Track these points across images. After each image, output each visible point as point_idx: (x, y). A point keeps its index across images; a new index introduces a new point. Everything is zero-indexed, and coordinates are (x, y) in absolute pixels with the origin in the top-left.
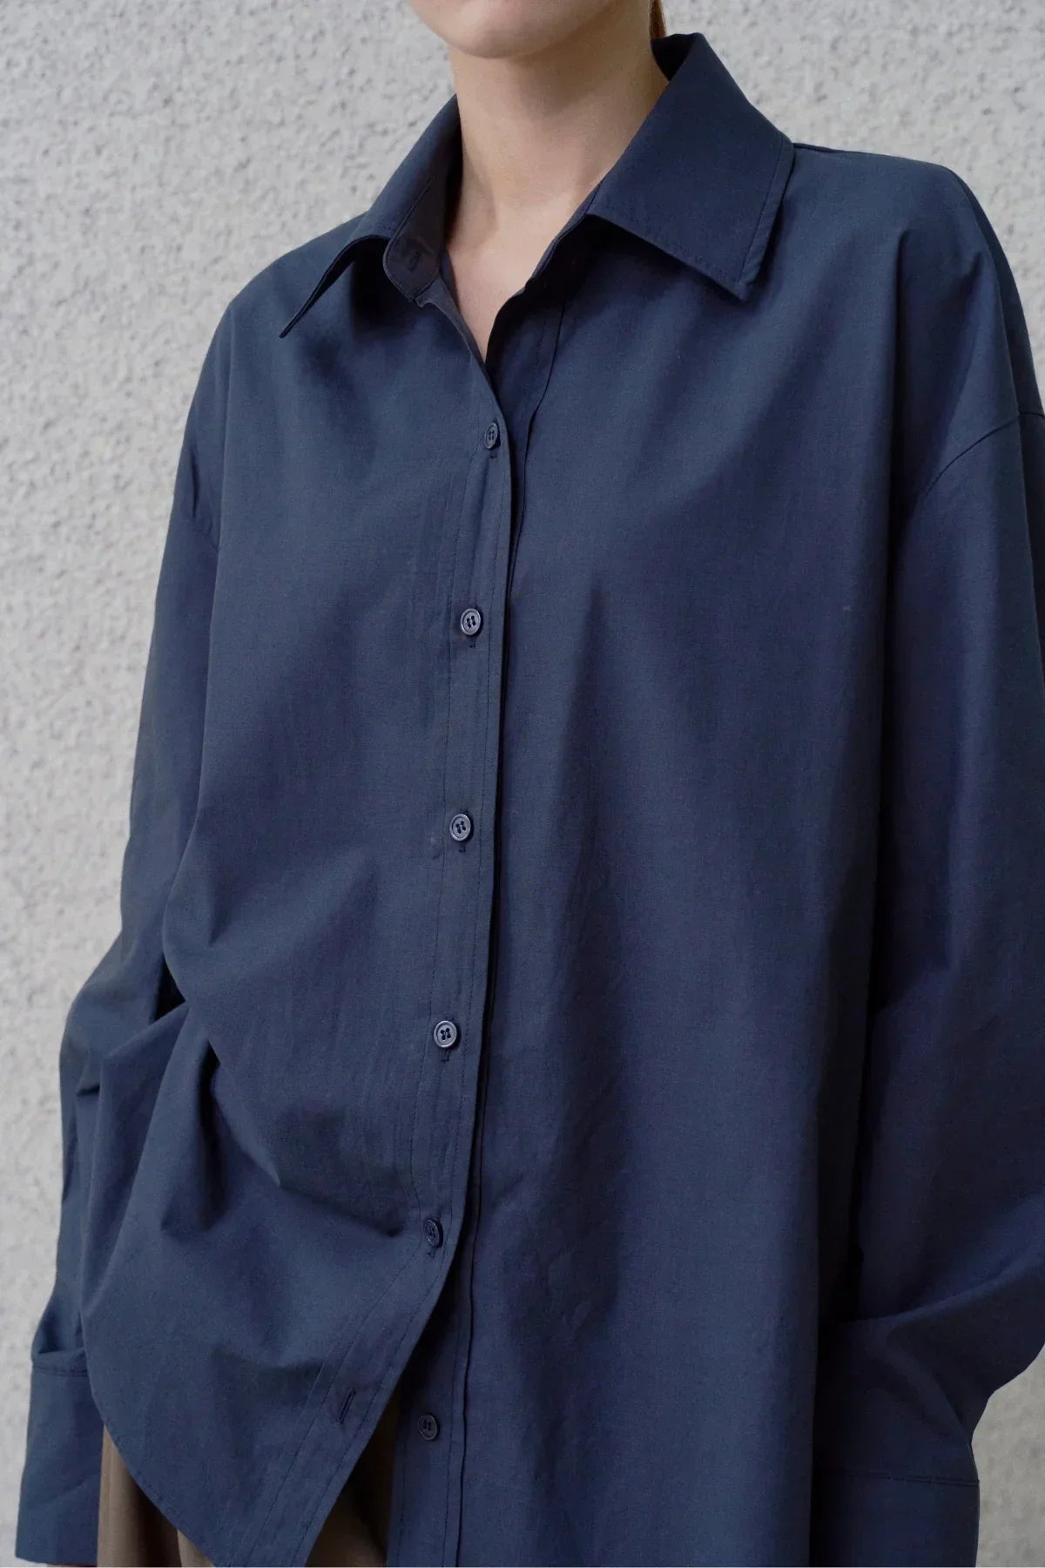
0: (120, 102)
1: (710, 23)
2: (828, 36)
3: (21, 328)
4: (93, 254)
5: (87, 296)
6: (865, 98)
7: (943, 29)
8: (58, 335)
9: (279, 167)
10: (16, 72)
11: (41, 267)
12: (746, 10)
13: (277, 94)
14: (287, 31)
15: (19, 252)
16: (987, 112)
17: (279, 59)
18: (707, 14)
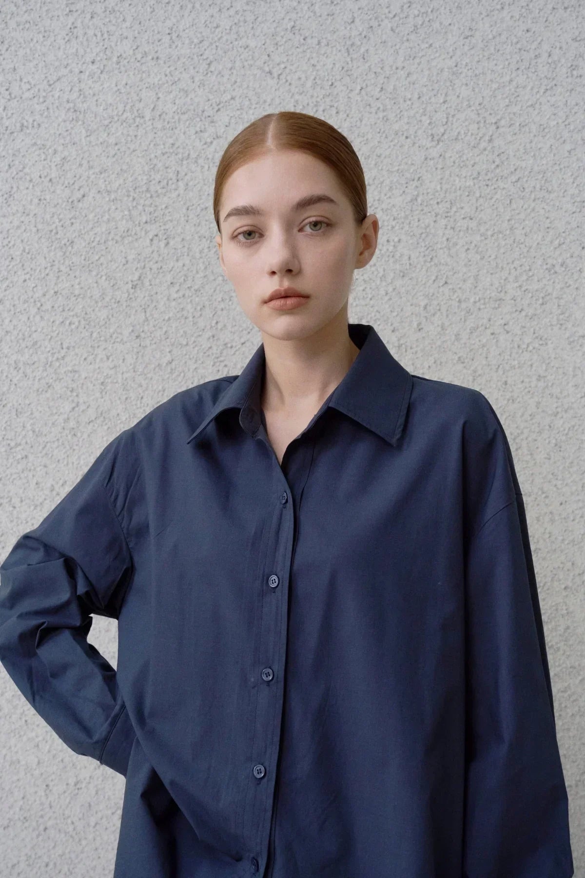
0: (117, 338)
1: (371, 299)
2: (423, 304)
3: (73, 433)
4: (105, 401)
5: (102, 419)
6: (439, 329)
7: (472, 300)
8: (89, 436)
9: (186, 363)
10: (73, 327)
11: (82, 407)
12: (387, 294)
13: (185, 332)
14: (189, 306)
15: (73, 401)
16: (492, 334)
17: (186, 318)
18: (370, 296)
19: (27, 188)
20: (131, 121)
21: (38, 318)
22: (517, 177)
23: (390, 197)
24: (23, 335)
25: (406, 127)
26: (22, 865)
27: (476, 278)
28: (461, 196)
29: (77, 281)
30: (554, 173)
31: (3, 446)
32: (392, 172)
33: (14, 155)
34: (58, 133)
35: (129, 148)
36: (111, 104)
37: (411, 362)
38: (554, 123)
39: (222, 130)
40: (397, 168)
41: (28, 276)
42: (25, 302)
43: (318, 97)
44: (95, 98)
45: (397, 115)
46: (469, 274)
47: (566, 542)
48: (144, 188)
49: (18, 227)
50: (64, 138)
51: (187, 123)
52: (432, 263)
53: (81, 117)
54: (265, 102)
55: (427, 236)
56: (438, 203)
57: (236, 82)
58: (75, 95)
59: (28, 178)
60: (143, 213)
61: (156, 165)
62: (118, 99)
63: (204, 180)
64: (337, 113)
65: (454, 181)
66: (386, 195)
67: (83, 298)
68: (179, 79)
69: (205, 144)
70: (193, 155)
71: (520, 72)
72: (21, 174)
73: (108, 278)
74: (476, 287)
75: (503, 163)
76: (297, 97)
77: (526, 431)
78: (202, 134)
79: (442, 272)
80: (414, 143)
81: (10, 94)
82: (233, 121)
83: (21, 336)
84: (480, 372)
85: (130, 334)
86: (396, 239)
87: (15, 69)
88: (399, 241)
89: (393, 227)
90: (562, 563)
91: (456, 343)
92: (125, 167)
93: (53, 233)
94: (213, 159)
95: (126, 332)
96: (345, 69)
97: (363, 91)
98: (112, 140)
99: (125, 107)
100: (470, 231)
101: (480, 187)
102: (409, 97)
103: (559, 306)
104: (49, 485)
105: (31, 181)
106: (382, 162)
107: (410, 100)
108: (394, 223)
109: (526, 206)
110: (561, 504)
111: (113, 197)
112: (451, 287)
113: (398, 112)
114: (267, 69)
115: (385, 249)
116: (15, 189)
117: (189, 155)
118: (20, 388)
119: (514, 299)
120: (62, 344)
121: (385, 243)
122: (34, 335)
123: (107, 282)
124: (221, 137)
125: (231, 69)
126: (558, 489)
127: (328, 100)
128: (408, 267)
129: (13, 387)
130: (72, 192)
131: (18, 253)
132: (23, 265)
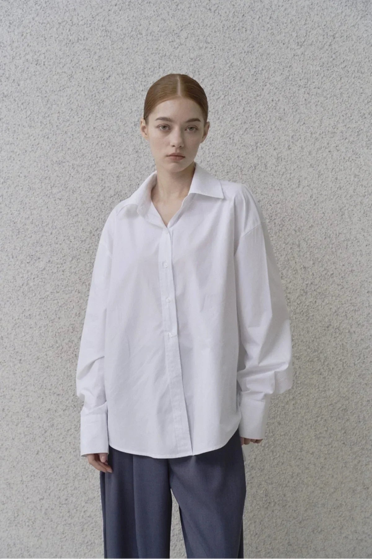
19: (80, 72)
20: (135, 36)
21: (85, 141)
22: (345, 65)
23: (274, 77)
24: (77, 150)
25: (284, 38)
26: (73, 430)
27: (321, 120)
28: (313, 75)
29: (105, 122)
30: (365, 63)
31: (66, 209)
32: (276, 63)
33: (74, 55)
34: (97, 43)
35: (134, 51)
36: (125, 27)
37: (284, 167)
38: (365, 35)
39: (183, 41)
40: (278, 61)
41: (80, 119)
42: (78, 133)
43: (235, 22)
44: (117, 24)
45: (278, 32)
46: (317, 119)
47: (369, 267)
48: (142, 72)
49: (76, 93)
50: (100, 45)
51: (165, 37)
52: (297, 113)
53: (109, 34)
54: (207, 25)
55: (294, 98)
56: (300, 80)
57: (191, 15)
58: (105, 23)
59: (81, 67)
60: (141, 86)
61: (148, 59)
62: (128, 24)
63: (173, 68)
64: (246, 31)
65: (310, 67)
66: (272, 76)
67: (108, 131)
68: (161, 14)
69: (175, 48)
70: (168, 54)
71: (347, 7)
72: (77, 65)
73: (122, 120)
74: (321, 126)
75: (337, 57)
76: (224, 22)
77: (347, 206)
78: (172, 43)
79: (302, 118)
80: (288, 47)
81: (72, 23)
82: (189, 36)
83: (76, 151)
84: (322, 172)
85: (133, 150)
86: (277, 100)
87: (75, 9)
88: (279, 100)
89: (275, 93)
90: (366, 278)
91: (309, 156)
92: (132, 61)
93: (93, 96)
94: (178, 56)
95: (131, 149)
96: (251, 7)
97: (260, 19)
98: (125, 46)
99: (132, 28)
100: (318, 95)
101: (324, 71)
102: (286, 21)
103: (367, 136)
104: (89, 230)
105: (82, 69)
106: (270, 57)
107: (286, 23)
108: (276, 91)
109: (349, 81)
110: (366, 246)
111: (125, 76)
112: (306, 125)
113: (279, 30)
114: (208, 8)
115: (271, 105)
116: (74, 73)
117: (165, 54)
118: (75, 178)
119: (342, 132)
120: (97, 155)
121: (271, 102)
122: (83, 151)
123: (121, 123)
124: (183, 44)
125: (189, 8)
126: (365, 237)
127: (241, 24)
128: (283, 114)
129: (71, 178)
130: (104, 74)
131: (75, 107)
132: (77, 113)
